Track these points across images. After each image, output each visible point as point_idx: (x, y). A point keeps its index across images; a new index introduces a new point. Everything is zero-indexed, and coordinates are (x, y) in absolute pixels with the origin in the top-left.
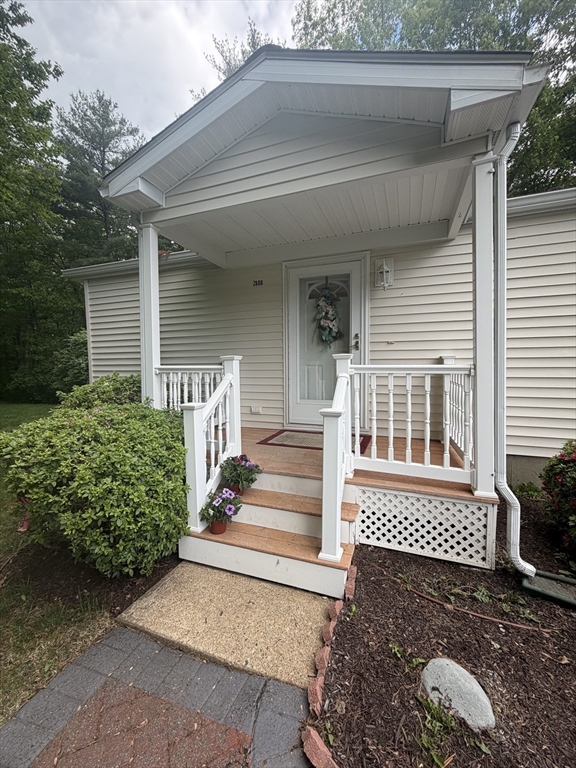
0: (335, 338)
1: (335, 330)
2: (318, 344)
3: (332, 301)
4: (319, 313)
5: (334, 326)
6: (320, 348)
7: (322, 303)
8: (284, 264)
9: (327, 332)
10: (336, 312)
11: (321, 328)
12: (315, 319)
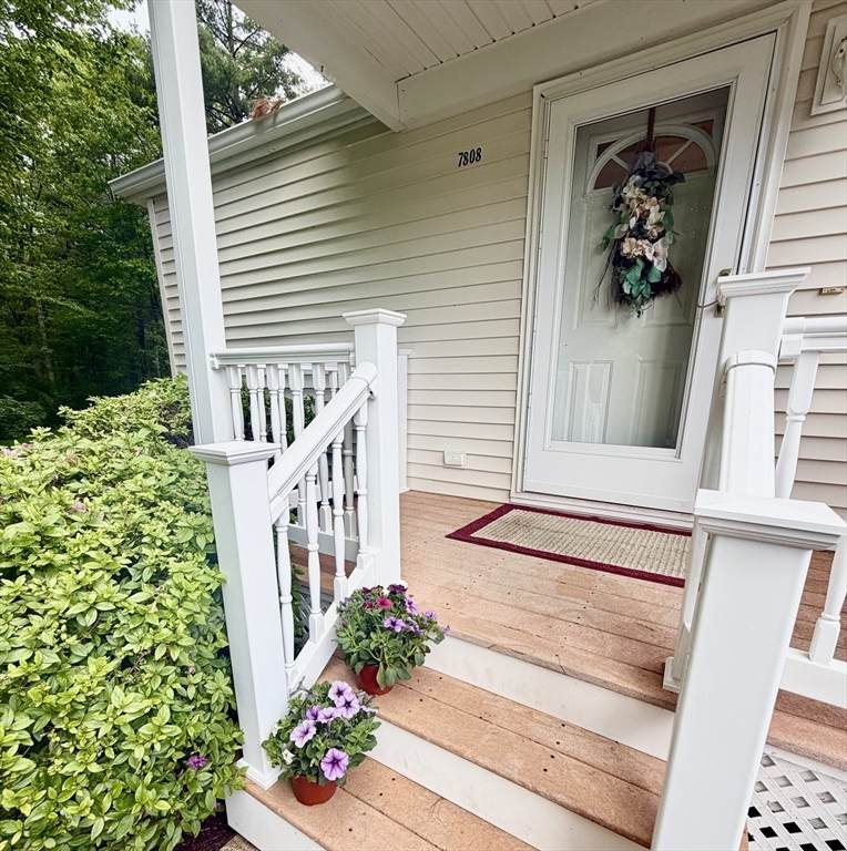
0: (658, 290)
1: (659, 267)
2: (608, 307)
3: (659, 184)
4: (620, 222)
5: (658, 254)
6: (611, 319)
7: (631, 192)
8: (537, 90)
9: (637, 272)
10: (668, 215)
11: (620, 262)
12: (607, 240)
